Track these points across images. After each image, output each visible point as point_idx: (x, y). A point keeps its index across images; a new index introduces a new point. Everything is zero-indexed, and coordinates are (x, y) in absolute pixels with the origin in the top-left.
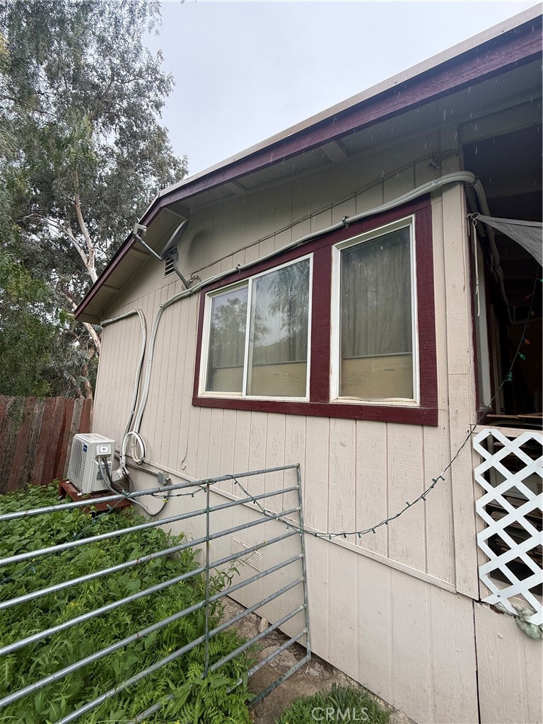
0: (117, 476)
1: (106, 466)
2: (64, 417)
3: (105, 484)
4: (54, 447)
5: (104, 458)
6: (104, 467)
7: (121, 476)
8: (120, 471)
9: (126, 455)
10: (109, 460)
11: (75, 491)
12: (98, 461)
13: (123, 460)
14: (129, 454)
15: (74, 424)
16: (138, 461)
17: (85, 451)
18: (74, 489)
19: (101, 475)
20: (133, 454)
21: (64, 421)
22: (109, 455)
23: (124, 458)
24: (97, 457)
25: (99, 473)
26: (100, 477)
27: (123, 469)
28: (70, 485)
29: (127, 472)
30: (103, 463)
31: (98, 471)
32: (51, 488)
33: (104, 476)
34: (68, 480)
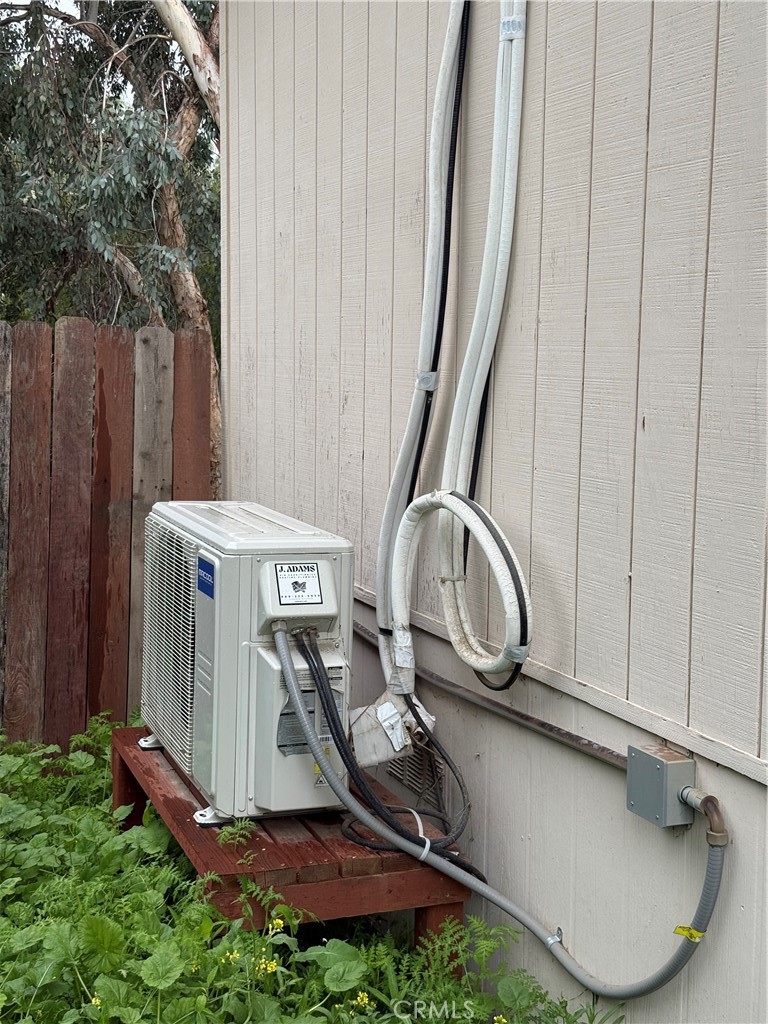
0: (376, 738)
1: (320, 678)
2: (101, 421)
3: (321, 780)
4: (75, 566)
5: (304, 635)
6: (307, 684)
7: (400, 739)
8: (388, 711)
9: (413, 628)
10: (333, 647)
11: (183, 794)
12: (273, 647)
13: (401, 652)
14: (428, 620)
15: (145, 455)
16: (485, 662)
17: (208, 589)
18: (175, 782)
19: (298, 730)
20: (451, 617)
21: (104, 443)
22: (330, 621)
23: (403, 639)
24: (269, 628)
25: (288, 714)
26: (293, 741)
27: (407, 698)
28: (158, 759)
29: (429, 720)
30: (301, 664)
31: (278, 704)
32: (81, 760)
33: (314, 730)
34: (147, 732)
